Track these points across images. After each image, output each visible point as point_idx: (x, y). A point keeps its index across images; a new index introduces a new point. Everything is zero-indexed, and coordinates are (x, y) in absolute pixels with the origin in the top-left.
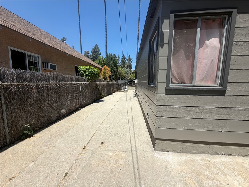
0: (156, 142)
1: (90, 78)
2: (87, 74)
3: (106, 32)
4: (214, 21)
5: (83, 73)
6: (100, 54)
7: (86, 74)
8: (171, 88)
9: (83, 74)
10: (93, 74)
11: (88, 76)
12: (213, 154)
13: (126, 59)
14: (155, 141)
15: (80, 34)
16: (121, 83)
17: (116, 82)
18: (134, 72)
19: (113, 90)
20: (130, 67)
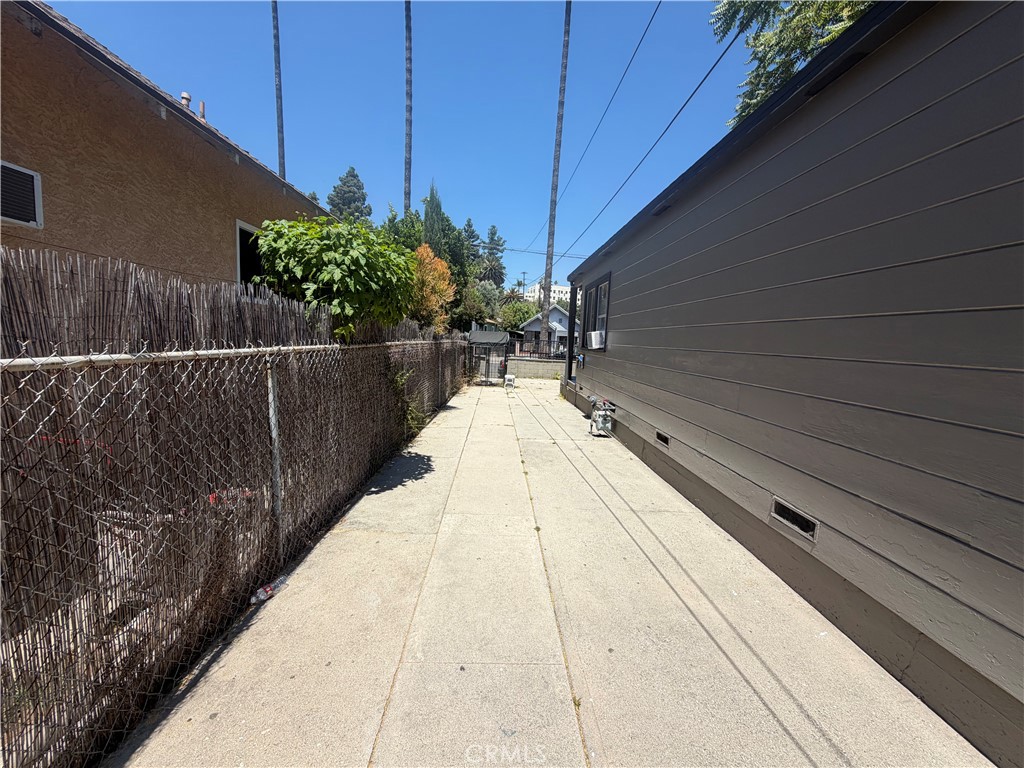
1: (349, 311)
2: (331, 282)
3: (409, 95)
5: (299, 272)
6: (369, 215)
7: (325, 276)
9: (293, 279)
10: (374, 286)
11: (339, 293)
13: (479, 241)
15: (279, 97)
16: (487, 343)
17: (465, 338)
18: (513, 297)
19: (452, 382)
20: (496, 275)
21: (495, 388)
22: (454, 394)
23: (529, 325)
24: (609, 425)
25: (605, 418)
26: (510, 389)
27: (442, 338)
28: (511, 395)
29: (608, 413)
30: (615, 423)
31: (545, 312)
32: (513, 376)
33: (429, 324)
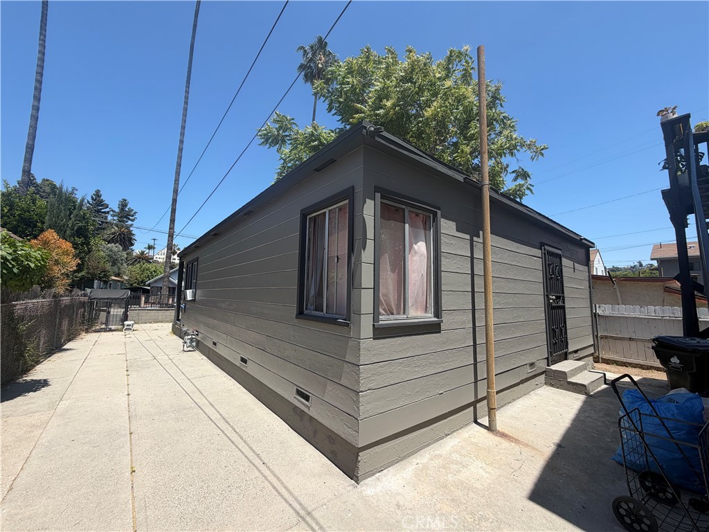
0: (359, 458)
4: (417, 215)
8: (382, 324)
12: (437, 441)
13: (108, 210)
14: (358, 455)
16: (108, 299)
17: (85, 295)
18: (143, 258)
19: (68, 330)
20: (126, 240)
21: (114, 333)
22: (70, 340)
23: (155, 281)
24: (194, 344)
25: (192, 340)
26: (127, 332)
27: (61, 296)
28: (127, 336)
29: (194, 337)
30: (198, 342)
31: (166, 274)
32: (133, 322)
33: (50, 287)
